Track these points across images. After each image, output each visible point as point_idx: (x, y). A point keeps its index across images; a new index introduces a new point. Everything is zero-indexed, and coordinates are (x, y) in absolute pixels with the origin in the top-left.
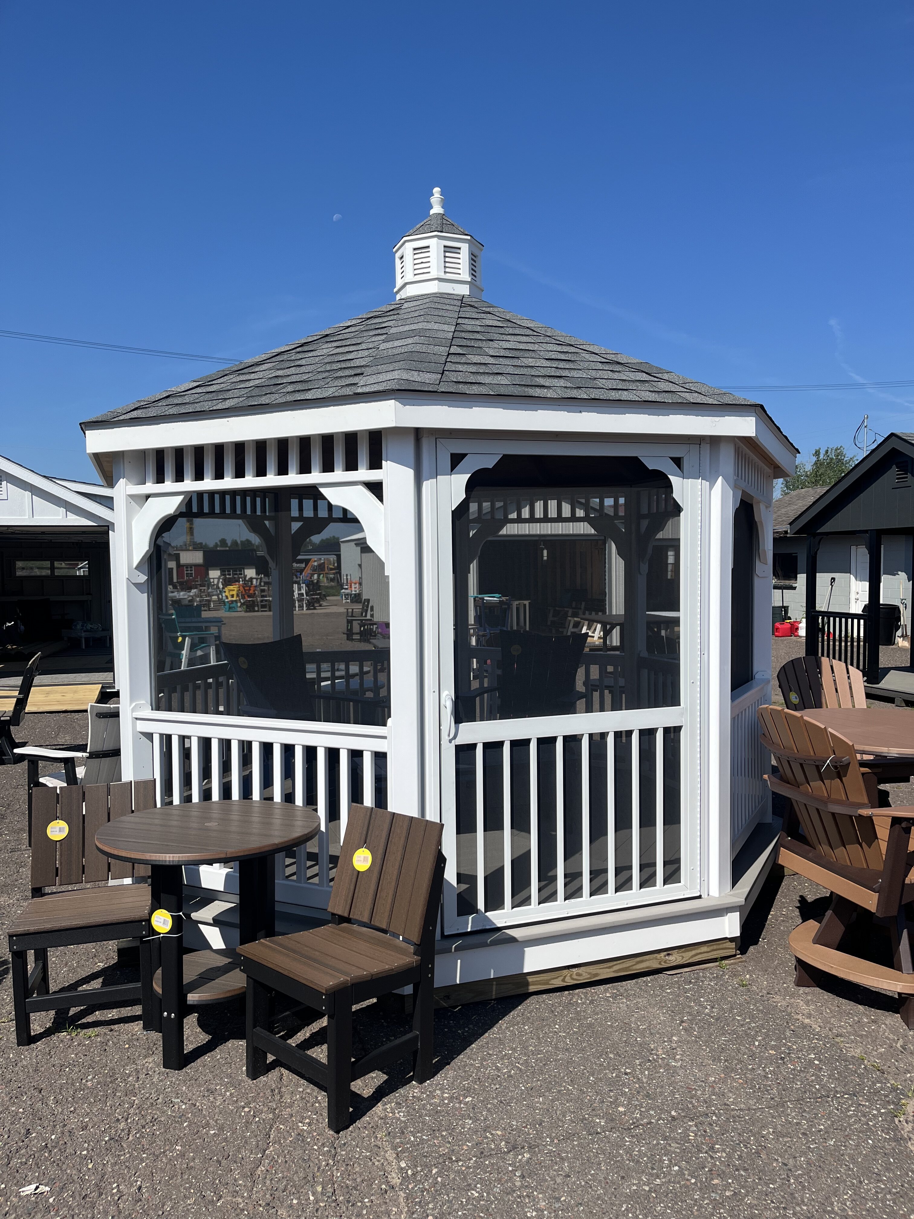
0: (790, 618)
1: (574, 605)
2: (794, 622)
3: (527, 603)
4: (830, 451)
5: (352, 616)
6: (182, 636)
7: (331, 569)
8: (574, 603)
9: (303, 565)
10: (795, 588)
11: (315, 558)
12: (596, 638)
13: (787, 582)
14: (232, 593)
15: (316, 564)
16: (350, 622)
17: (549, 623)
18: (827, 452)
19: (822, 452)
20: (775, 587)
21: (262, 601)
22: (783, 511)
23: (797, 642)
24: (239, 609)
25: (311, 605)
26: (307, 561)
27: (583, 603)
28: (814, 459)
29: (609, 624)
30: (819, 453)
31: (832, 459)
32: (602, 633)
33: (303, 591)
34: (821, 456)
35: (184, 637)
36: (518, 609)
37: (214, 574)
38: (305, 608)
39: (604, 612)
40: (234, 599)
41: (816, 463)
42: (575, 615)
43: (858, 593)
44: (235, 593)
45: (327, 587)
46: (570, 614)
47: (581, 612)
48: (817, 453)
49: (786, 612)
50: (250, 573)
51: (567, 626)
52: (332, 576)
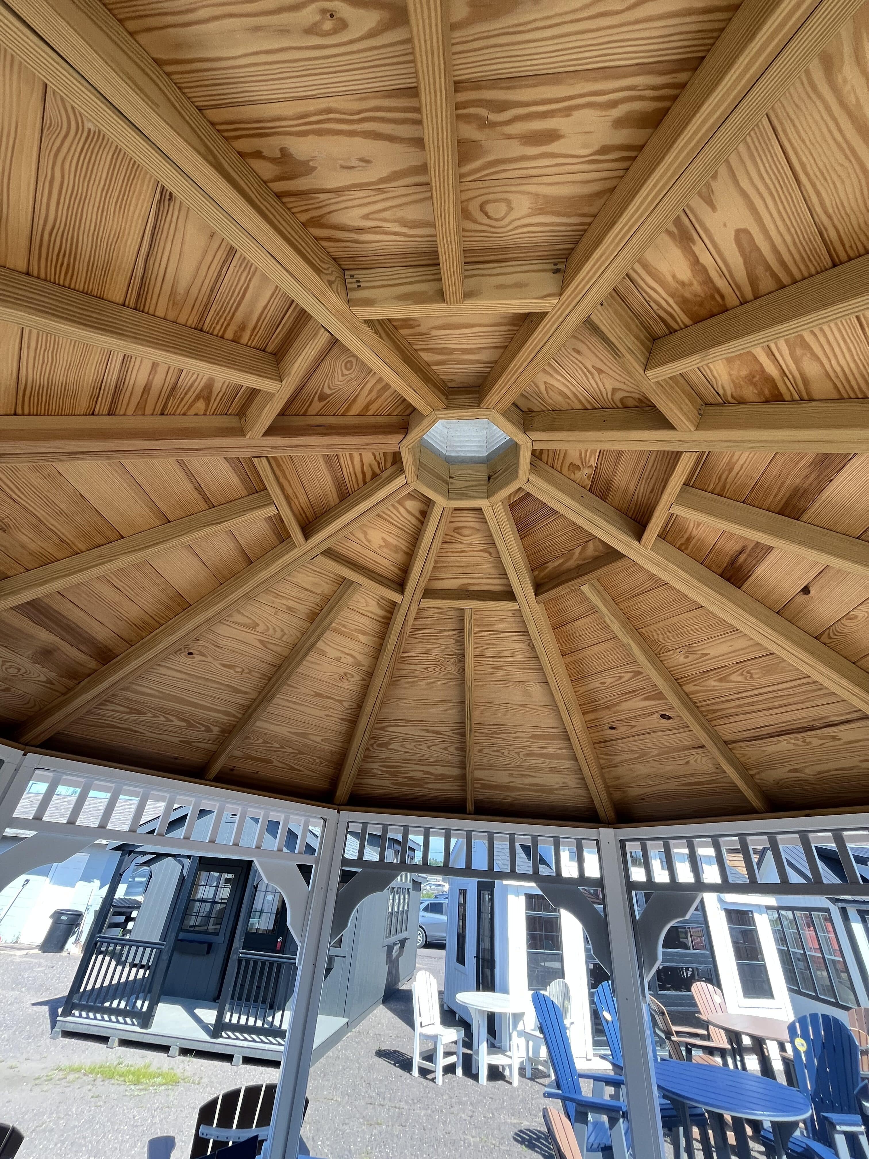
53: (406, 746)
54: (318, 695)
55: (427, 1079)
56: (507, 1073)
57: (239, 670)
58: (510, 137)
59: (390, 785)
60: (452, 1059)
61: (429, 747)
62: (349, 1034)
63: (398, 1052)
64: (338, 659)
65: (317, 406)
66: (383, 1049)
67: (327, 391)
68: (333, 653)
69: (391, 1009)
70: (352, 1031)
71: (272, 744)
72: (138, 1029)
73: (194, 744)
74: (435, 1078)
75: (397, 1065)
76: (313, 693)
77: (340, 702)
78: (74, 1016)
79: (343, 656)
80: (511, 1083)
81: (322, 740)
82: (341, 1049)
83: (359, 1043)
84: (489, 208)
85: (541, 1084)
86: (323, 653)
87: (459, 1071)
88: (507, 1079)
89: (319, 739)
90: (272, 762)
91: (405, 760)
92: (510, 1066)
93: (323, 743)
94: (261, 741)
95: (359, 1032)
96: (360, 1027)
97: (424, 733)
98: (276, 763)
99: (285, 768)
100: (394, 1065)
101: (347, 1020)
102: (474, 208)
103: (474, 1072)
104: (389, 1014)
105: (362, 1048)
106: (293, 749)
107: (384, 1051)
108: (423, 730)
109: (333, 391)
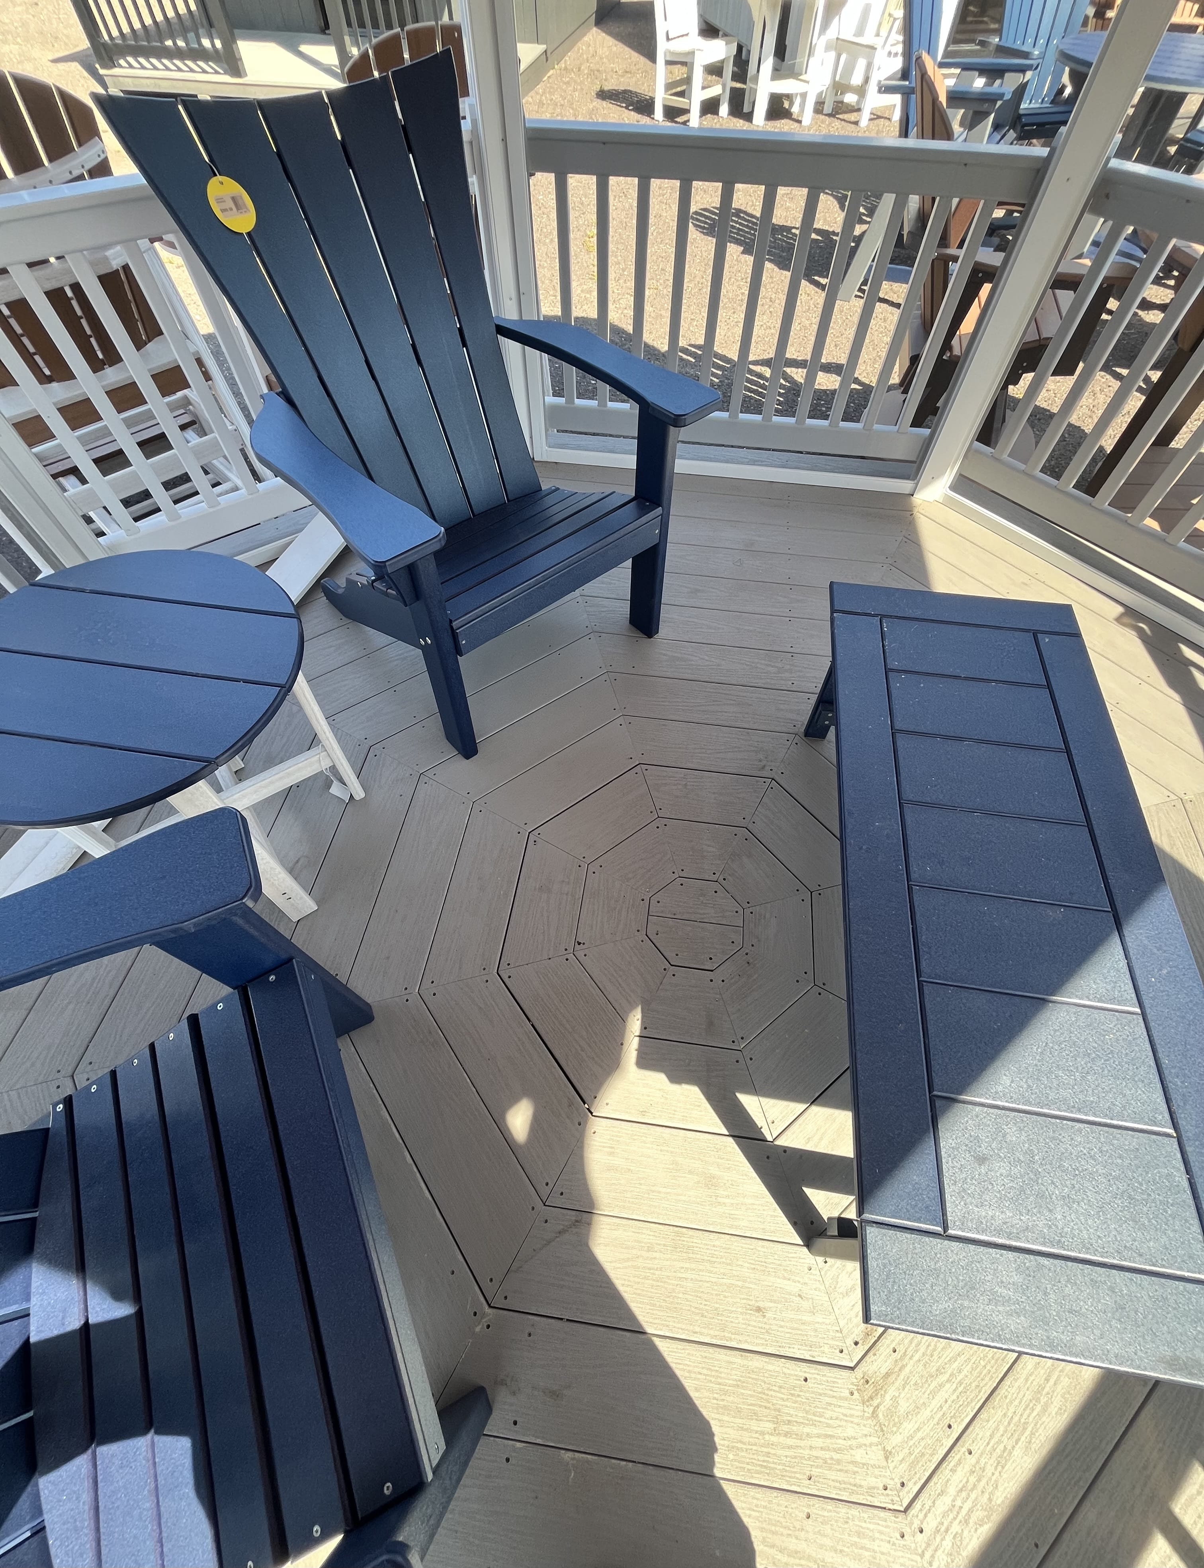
55: (676, 122)
56: (795, 109)
60: (716, 90)
62: (551, 72)
63: (631, 91)
66: (606, 89)
69: (610, 34)
70: (554, 68)
72: (227, 79)
74: (688, 121)
75: (631, 108)
78: (121, 66)
80: (800, 122)
82: (544, 93)
83: (568, 83)
85: (844, 120)
87: (724, 109)
88: (795, 116)
92: (804, 96)
95: (566, 69)
96: (569, 59)
100: (627, 108)
101: (543, 47)
103: (746, 110)
104: (610, 41)
105: (575, 90)
107: (609, 91)
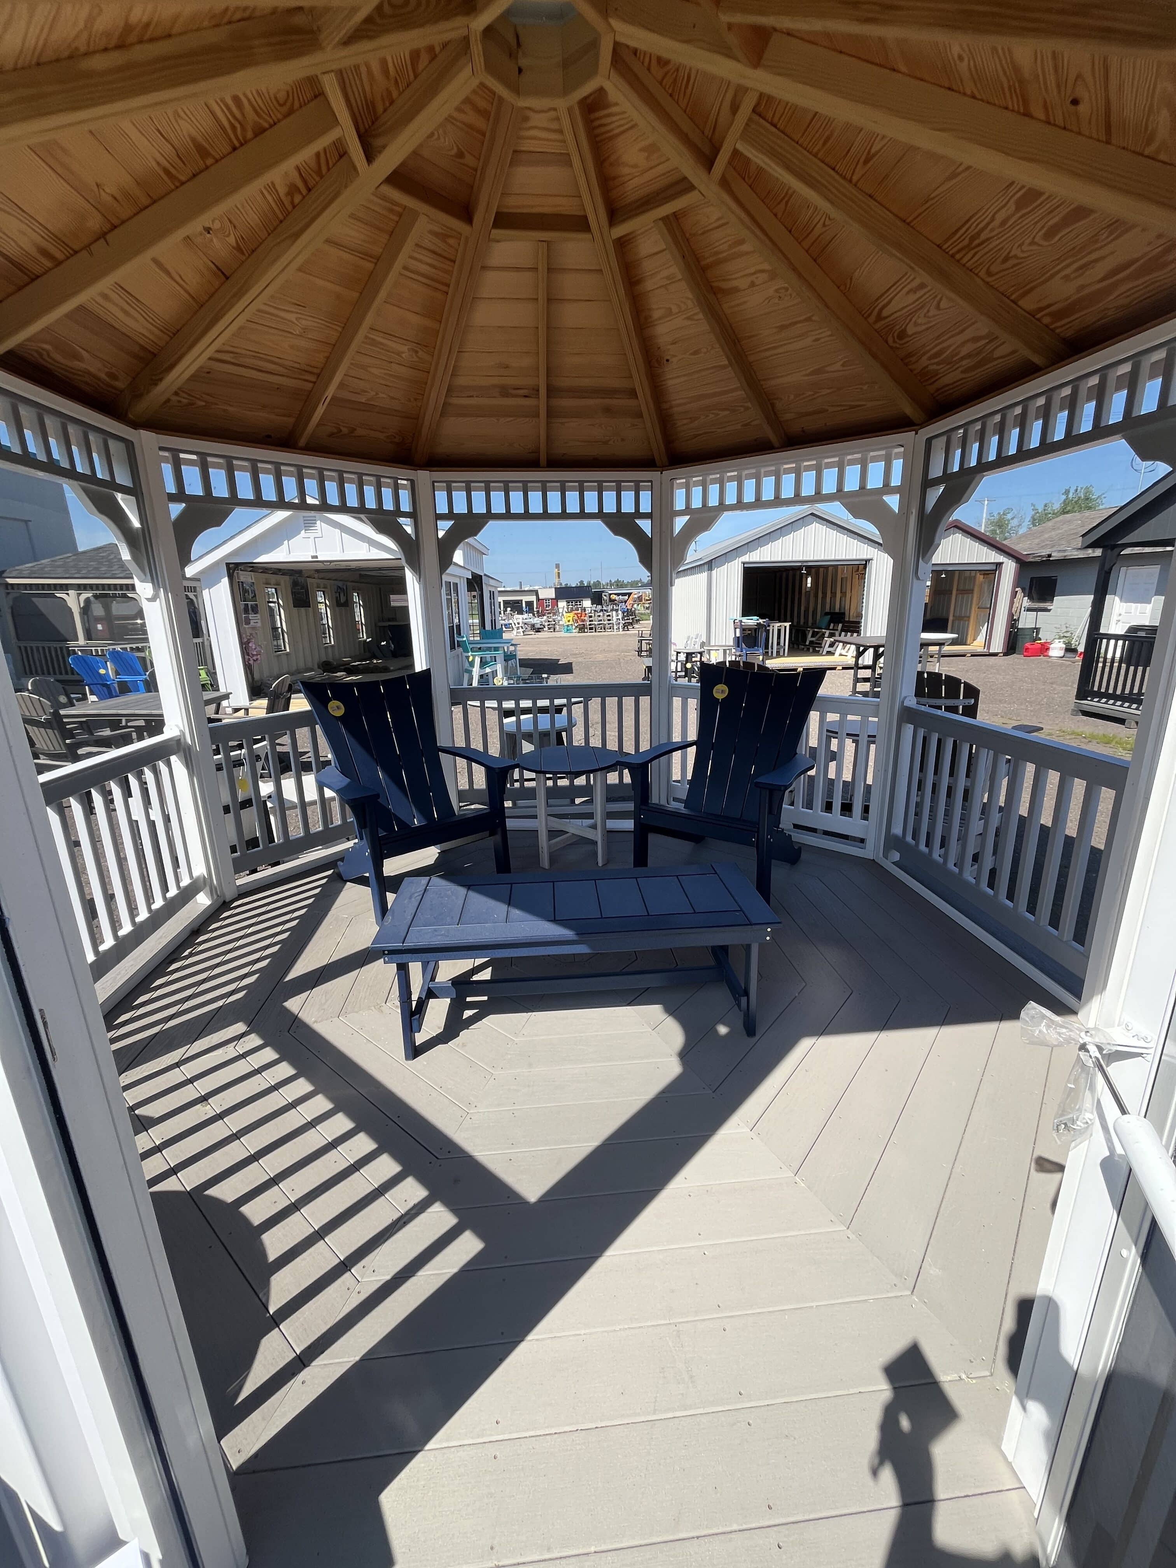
0: (1040, 639)
1: (831, 627)
2: (1045, 643)
3: (788, 625)
4: (1079, 488)
5: (642, 637)
6: (472, 655)
7: (647, 600)
8: (832, 625)
9: (626, 597)
10: (1049, 610)
11: (634, 591)
12: (849, 657)
13: (1042, 605)
14: (569, 619)
15: (636, 596)
16: (640, 641)
17: (807, 643)
18: (1076, 490)
19: (1072, 491)
20: (1029, 610)
21: (590, 625)
22: (1046, 536)
23: (1048, 662)
24: (574, 631)
25: (626, 626)
26: (630, 594)
27: (840, 625)
28: (1064, 497)
29: (862, 646)
30: (1069, 492)
31: (1079, 498)
32: (855, 653)
33: (620, 617)
34: (1071, 495)
35: (474, 656)
36: (779, 631)
37: (562, 604)
38: (621, 630)
39: (859, 632)
40: (570, 623)
41: (1065, 501)
42: (831, 635)
43: (1120, 615)
44: (571, 619)
45: (642, 614)
46: (827, 635)
47: (837, 633)
48: (1067, 492)
49: (1038, 633)
50: (587, 603)
51: (823, 645)
52: (648, 605)
53: (919, 321)
54: (783, 328)
57: (705, 350)
58: (243, 115)
59: (964, 376)
61: (938, 307)
64: (753, 284)
65: (469, 160)
67: (455, 151)
68: (742, 283)
71: (803, 394)
73: (753, 423)
76: (775, 330)
77: (809, 319)
79: (753, 278)
81: (843, 365)
84: (281, 102)
86: (736, 290)
89: (837, 366)
90: (827, 410)
91: (938, 337)
93: (845, 368)
94: (792, 397)
97: (912, 297)
98: (831, 409)
99: (844, 410)
102: (284, 109)
106: (828, 388)
108: (908, 293)
109: (454, 145)
